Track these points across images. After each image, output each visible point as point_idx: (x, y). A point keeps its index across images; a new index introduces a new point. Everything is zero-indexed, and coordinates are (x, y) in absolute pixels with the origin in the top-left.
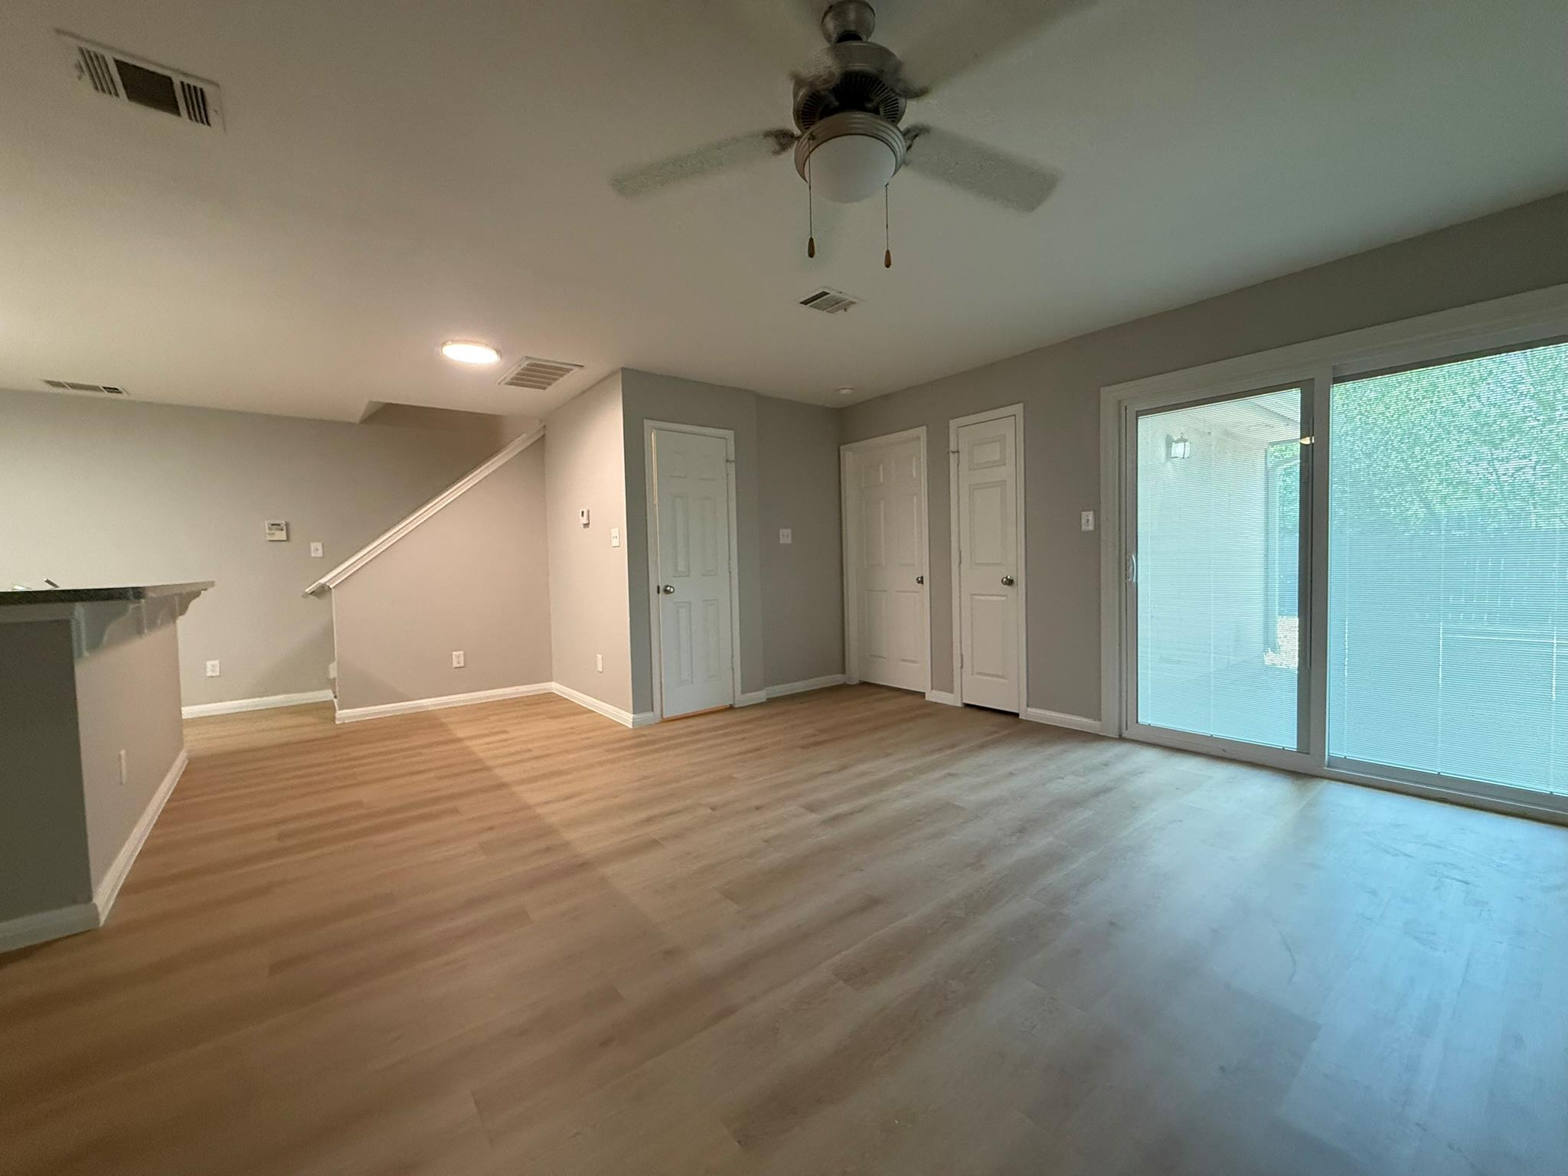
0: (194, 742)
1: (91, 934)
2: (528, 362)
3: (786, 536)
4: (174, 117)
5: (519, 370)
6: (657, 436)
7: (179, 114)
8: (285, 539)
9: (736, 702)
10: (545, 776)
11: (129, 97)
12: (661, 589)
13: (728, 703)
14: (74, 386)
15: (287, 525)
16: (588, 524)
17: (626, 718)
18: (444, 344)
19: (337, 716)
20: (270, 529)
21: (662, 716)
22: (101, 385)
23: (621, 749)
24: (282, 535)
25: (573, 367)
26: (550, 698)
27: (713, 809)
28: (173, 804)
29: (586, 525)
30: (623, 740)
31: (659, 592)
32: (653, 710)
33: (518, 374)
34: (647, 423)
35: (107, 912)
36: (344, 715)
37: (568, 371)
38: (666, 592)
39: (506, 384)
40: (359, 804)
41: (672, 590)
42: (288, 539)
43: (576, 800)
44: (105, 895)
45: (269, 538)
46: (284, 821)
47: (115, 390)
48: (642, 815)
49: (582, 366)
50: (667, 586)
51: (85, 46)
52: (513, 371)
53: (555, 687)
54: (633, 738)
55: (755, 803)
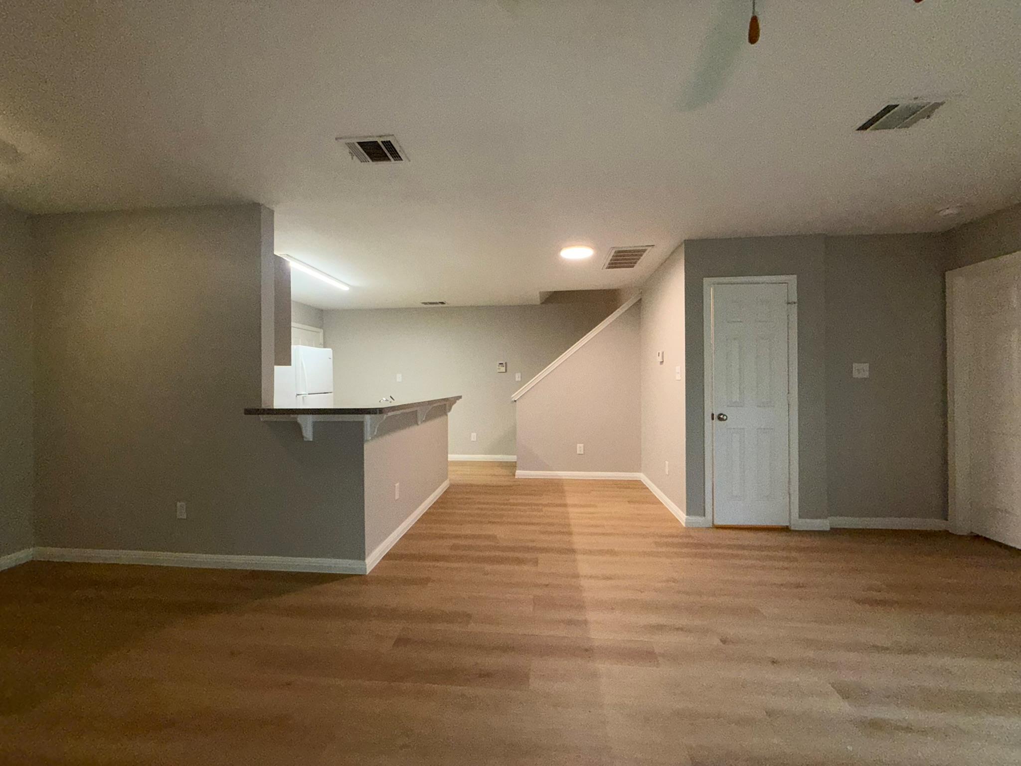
0: (455, 476)
1: (361, 578)
2: (614, 251)
3: (861, 370)
4: (388, 162)
5: (611, 257)
6: (715, 290)
7: (389, 159)
8: (505, 371)
9: (792, 522)
10: (602, 552)
11: (373, 161)
12: (715, 416)
13: (784, 523)
14: (431, 303)
15: (506, 363)
16: (663, 362)
17: (682, 516)
18: (561, 250)
19: (516, 474)
20: (499, 366)
21: (713, 522)
22: (438, 301)
23: (667, 545)
24: (503, 369)
25: (646, 248)
26: (638, 485)
27: (724, 641)
28: (432, 510)
29: (662, 362)
30: (673, 536)
31: (713, 419)
32: (704, 516)
33: (611, 260)
34: (706, 281)
35: (370, 570)
36: (520, 473)
37: (644, 251)
38: (720, 419)
39: (606, 268)
40: (492, 537)
41: (725, 417)
42: (506, 370)
43: (612, 582)
44: (372, 560)
45: (498, 371)
46: (457, 537)
47: (442, 303)
48: (654, 619)
49: (653, 246)
50: (721, 414)
51: (348, 141)
52: (607, 258)
53: (641, 476)
54: (682, 537)
55: (771, 654)
